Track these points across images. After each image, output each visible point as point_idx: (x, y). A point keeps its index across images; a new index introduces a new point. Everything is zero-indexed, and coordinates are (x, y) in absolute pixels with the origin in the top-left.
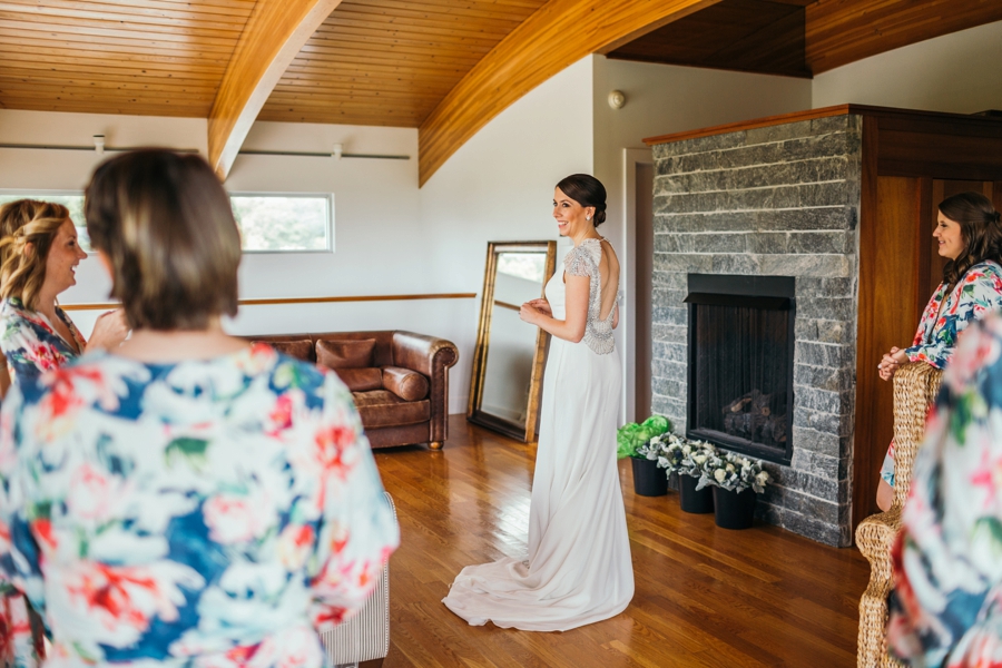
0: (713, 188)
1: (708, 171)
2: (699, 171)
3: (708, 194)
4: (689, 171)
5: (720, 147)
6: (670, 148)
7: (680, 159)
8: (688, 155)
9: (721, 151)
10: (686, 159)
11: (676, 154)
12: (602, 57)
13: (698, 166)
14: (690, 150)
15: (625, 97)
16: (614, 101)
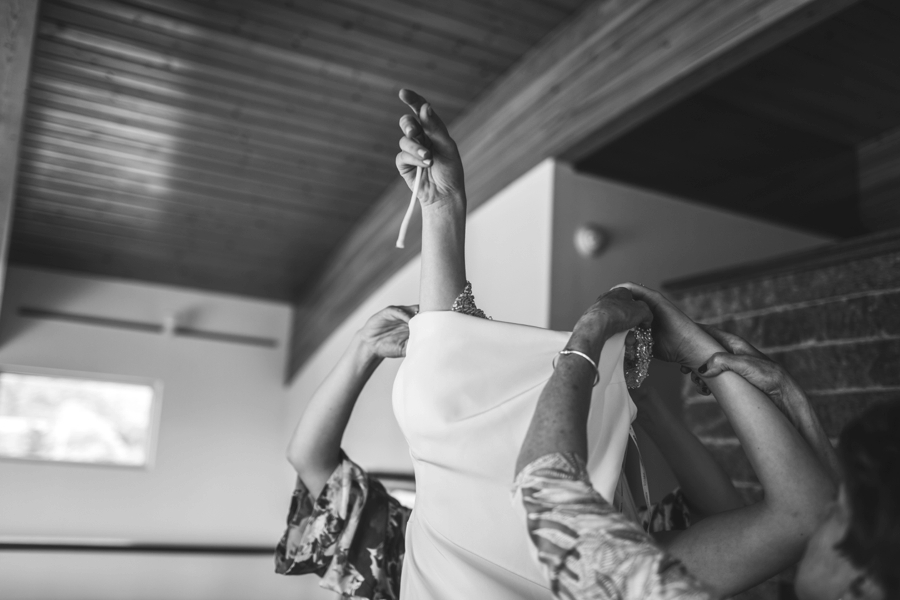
0: (858, 382)
1: (840, 342)
2: (811, 343)
3: (839, 397)
4: (783, 343)
5: (873, 286)
6: (728, 299)
7: (756, 320)
8: (779, 309)
9: (877, 293)
10: (772, 319)
11: (744, 308)
12: (567, 170)
13: (808, 334)
14: (782, 298)
15: (606, 239)
16: (585, 242)
